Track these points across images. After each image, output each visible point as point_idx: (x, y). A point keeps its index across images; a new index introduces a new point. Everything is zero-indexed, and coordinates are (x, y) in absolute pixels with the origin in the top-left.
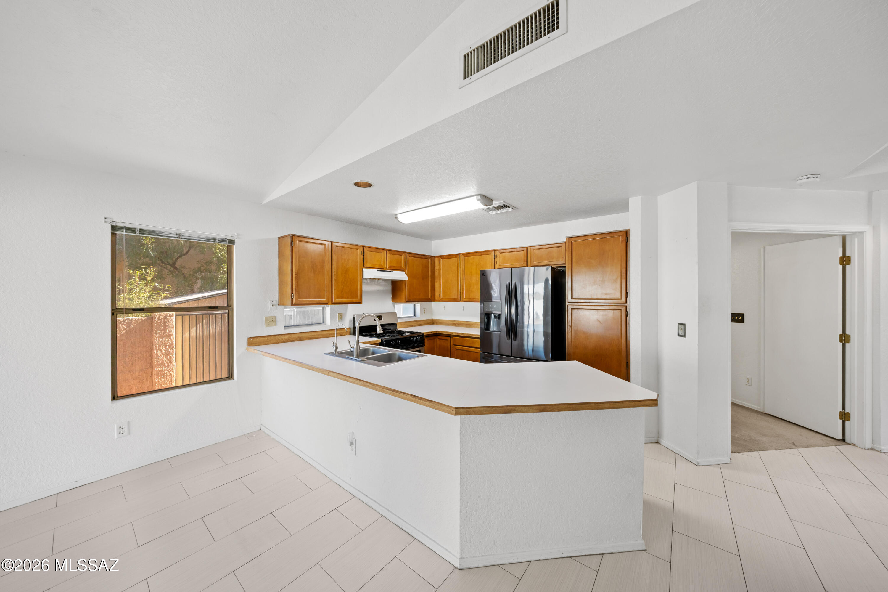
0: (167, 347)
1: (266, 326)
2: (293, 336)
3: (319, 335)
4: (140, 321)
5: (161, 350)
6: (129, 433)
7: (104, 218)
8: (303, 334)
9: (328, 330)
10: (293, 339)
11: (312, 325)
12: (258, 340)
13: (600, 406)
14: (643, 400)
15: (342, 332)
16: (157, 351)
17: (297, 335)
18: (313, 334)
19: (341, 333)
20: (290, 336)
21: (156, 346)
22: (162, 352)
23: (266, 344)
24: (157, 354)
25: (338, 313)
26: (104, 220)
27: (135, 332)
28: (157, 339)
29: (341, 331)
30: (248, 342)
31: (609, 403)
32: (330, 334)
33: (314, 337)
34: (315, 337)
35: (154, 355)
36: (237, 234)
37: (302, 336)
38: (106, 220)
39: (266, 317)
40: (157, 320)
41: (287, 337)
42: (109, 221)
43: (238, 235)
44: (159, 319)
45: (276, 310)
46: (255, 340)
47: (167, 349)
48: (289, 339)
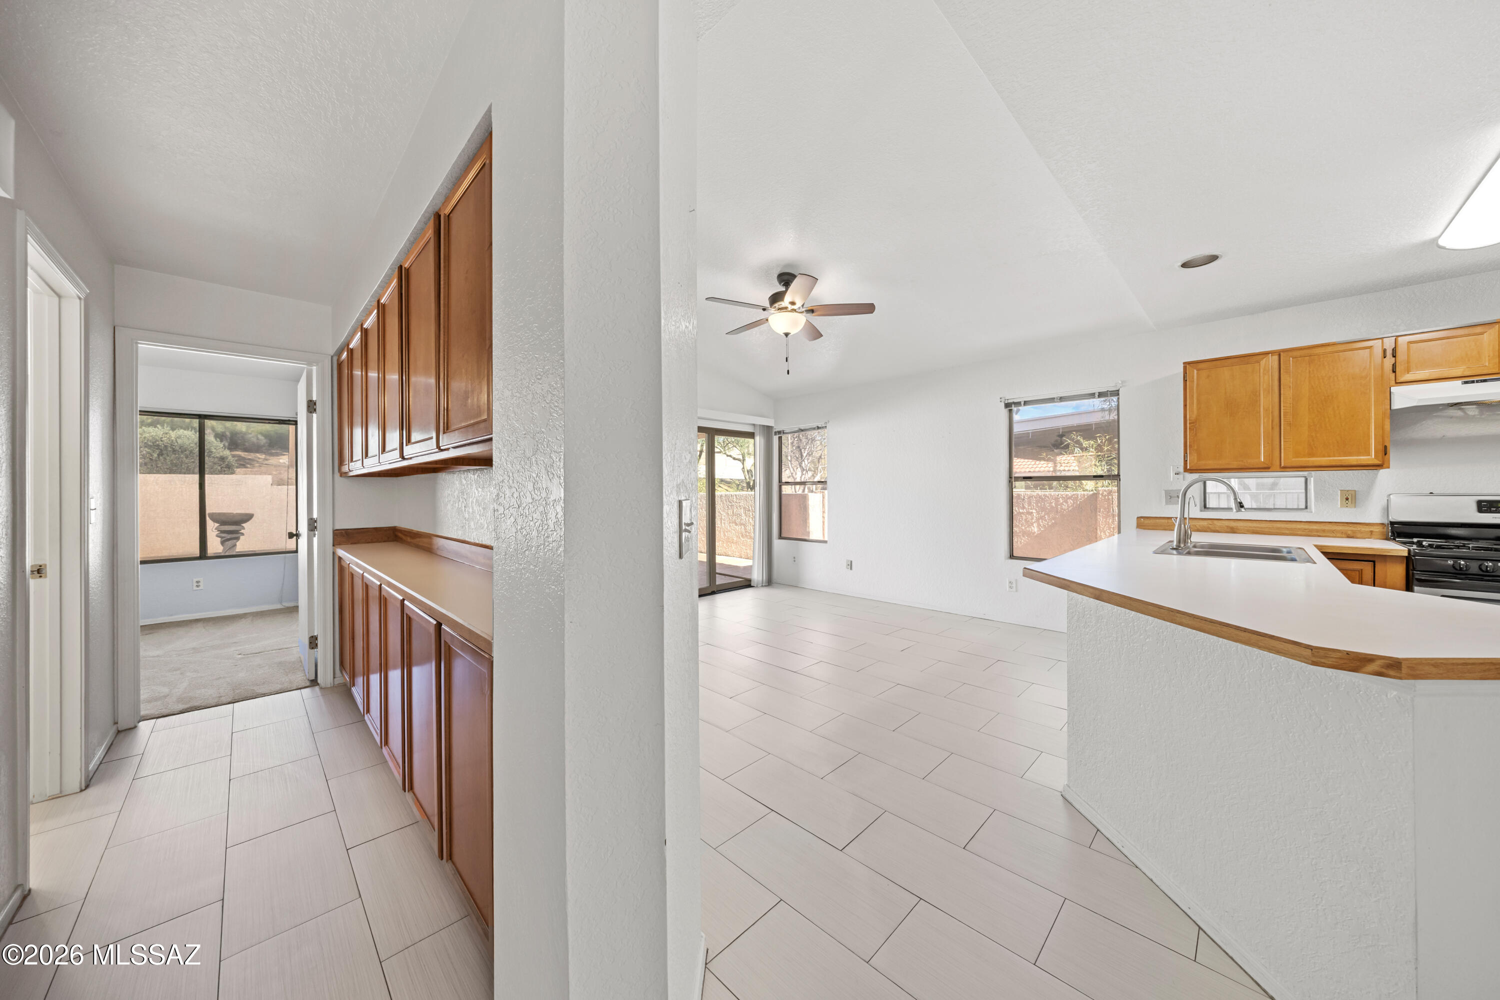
0: (1112, 529)
1: (1167, 503)
2: (1218, 523)
3: (1278, 528)
4: (1086, 497)
5: (1104, 532)
6: (1017, 591)
7: (999, 398)
8: (1240, 522)
9: (1307, 522)
10: (1217, 529)
11: (1276, 510)
12: (1151, 521)
13: (1177, 617)
14: (1272, 637)
15: (1352, 530)
16: (1101, 533)
17: (1227, 523)
18: (1263, 525)
19: (1349, 532)
20: (1211, 523)
21: (1100, 526)
22: (1105, 534)
23: (1165, 530)
24: (1101, 536)
25: (1341, 490)
26: (999, 400)
27: (1081, 508)
28: (1101, 518)
29: (1351, 528)
30: (1137, 523)
31: (1194, 618)
32: (1311, 531)
33: (1266, 530)
34: (1270, 532)
35: (1098, 536)
36: (1121, 381)
37: (1237, 526)
38: (1001, 400)
39: (1166, 491)
40: (1100, 496)
41: (1205, 523)
42: (1003, 400)
43: (1123, 382)
44: (1102, 495)
45: (1184, 480)
46: (1147, 521)
47: (1111, 532)
48: (1209, 528)
